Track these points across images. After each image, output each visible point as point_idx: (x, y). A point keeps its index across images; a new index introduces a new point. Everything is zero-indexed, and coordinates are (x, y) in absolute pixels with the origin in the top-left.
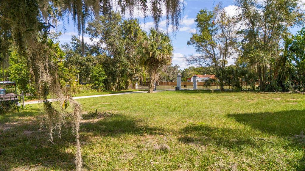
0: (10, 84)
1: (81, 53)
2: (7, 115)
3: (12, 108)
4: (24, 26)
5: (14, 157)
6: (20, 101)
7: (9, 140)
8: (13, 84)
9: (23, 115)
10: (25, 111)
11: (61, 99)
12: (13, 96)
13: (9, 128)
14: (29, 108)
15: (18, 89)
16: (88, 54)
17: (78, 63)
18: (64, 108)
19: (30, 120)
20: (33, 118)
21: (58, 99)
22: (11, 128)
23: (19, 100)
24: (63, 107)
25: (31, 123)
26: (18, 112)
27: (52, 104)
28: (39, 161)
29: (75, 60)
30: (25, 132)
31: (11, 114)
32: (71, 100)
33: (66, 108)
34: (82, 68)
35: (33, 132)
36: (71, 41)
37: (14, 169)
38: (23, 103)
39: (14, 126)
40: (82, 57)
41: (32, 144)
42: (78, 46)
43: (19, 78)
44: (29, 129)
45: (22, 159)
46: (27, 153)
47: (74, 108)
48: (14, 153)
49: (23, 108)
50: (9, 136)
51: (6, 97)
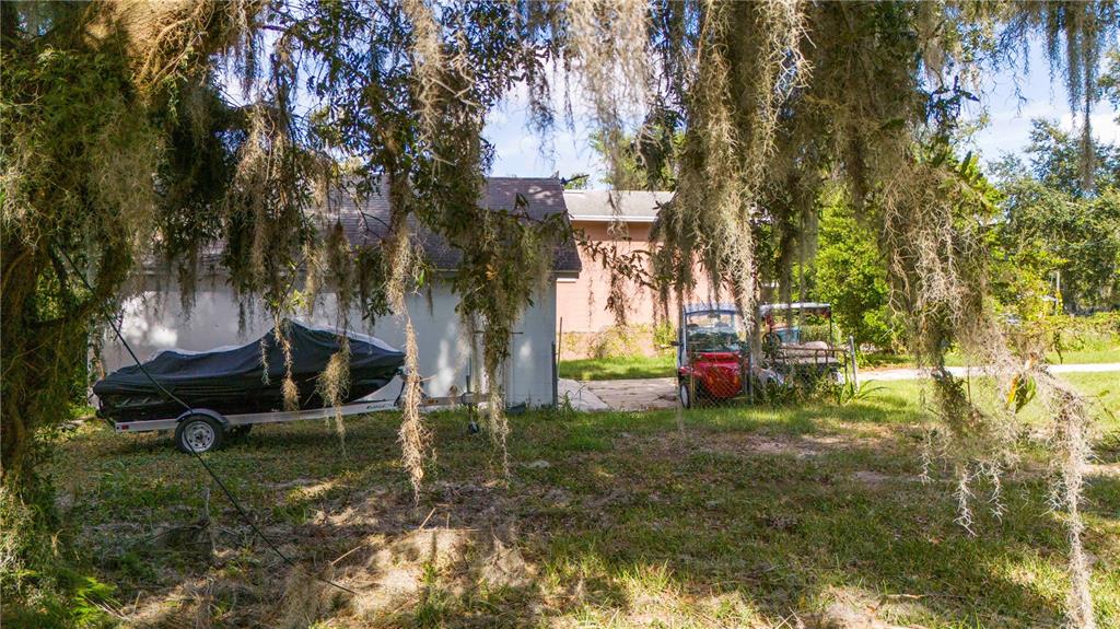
0: (814, 310)
1: (1070, 185)
2: (806, 409)
3: (821, 389)
4: (872, 113)
5: (832, 552)
6: (843, 369)
7: (814, 492)
8: (824, 310)
9: (853, 415)
10: (859, 402)
11: (1001, 368)
12: (822, 349)
13: (813, 453)
14: (872, 394)
15: (836, 327)
16: (1103, 185)
17: (1059, 226)
18: (1013, 405)
19: (877, 436)
20: (884, 432)
21: (987, 367)
22: (820, 453)
23: (840, 366)
24: (1009, 402)
25: (878, 447)
26: (839, 403)
27: (964, 386)
28: (908, 585)
29: (1044, 215)
30: (860, 474)
31: (815, 409)
32: (1042, 374)
33: (1020, 406)
34: (1074, 245)
35: (887, 478)
36: (1030, 143)
37: (832, 589)
38: (852, 375)
39: (825, 447)
40: (1075, 201)
41: (885, 519)
42: (1060, 156)
43: (842, 291)
44: (874, 467)
45: (855, 565)
46: (870, 545)
47: (1059, 409)
48: (830, 537)
49: (853, 393)
50: (814, 480)
51: (802, 352)
